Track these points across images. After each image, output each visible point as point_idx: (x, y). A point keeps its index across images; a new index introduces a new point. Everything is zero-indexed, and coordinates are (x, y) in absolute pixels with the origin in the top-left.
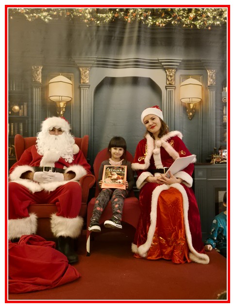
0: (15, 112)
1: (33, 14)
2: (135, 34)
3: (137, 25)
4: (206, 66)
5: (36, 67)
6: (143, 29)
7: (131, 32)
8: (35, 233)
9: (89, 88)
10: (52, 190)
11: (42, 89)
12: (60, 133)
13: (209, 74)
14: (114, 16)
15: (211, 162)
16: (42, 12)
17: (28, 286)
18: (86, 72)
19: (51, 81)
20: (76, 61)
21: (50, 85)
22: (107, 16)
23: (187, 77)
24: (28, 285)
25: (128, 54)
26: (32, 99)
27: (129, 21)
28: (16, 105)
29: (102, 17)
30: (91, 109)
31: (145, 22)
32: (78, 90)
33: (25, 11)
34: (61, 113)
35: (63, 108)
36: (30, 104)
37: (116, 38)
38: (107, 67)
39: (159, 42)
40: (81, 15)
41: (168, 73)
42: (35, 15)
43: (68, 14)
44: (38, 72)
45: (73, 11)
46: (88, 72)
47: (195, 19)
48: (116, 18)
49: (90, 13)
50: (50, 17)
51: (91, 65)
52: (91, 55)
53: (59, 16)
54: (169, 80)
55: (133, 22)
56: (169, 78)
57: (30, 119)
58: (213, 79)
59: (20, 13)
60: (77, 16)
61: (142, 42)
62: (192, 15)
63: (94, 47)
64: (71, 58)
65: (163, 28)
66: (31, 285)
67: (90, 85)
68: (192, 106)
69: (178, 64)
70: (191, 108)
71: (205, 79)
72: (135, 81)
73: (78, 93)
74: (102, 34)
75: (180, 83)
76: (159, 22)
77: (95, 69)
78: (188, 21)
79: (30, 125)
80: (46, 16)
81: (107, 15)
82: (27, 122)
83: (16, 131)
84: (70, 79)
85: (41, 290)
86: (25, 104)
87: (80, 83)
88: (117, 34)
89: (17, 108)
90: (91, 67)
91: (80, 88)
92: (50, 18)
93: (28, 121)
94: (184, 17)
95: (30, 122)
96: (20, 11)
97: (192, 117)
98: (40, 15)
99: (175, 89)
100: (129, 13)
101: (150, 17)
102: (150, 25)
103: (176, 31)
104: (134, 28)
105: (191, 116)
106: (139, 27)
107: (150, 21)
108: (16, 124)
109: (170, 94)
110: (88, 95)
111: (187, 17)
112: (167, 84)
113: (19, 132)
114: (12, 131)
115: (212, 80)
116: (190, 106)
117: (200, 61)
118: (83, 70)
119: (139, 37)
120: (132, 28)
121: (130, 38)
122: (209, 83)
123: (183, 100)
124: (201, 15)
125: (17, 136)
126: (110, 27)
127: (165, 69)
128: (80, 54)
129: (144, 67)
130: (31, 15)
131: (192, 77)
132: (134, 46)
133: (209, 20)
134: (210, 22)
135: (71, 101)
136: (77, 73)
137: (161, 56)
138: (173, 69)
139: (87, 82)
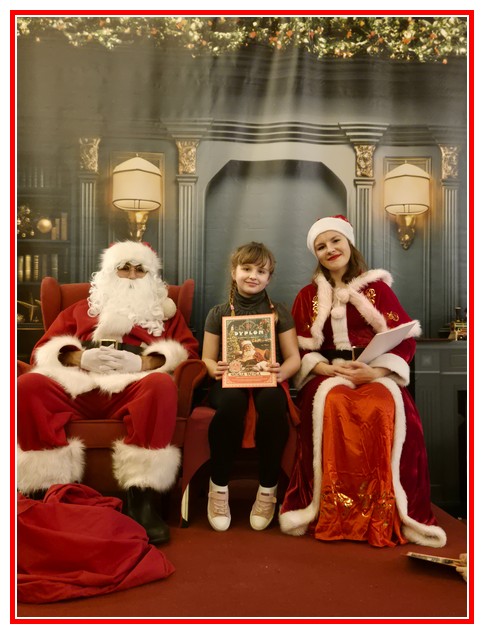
0: (43, 231)
1: (81, 32)
2: (292, 74)
3: (295, 55)
4: (438, 138)
5: (87, 140)
6: (307, 63)
7: (284, 69)
8: (80, 480)
9: (195, 182)
10: (117, 391)
11: (98, 185)
12: (139, 274)
13: (444, 155)
14: (247, 37)
15: (450, 337)
16: (101, 28)
17: (62, 588)
18: (190, 150)
19: (118, 168)
20: (169, 129)
21: (116, 177)
22: (233, 37)
23: (398, 161)
24: (63, 585)
25: (277, 114)
26: (78, 206)
27: (279, 47)
28: (45, 218)
29: (224, 38)
30: (200, 227)
31: (312, 49)
32: (174, 187)
33: (65, 27)
34: (138, 234)
35: (141, 224)
36: (74, 216)
37: (252, 82)
38: (234, 141)
39: (341, 90)
40: (180, 33)
41: (359, 153)
42: (86, 33)
43: (155, 33)
44: (91, 151)
45: (165, 27)
46: (193, 150)
47: (415, 42)
48: (254, 40)
49: (198, 30)
50: (118, 38)
51: (200, 136)
52: (200, 117)
53: (135, 35)
54: (360, 168)
55: (288, 49)
56: (362, 164)
57: (73, 247)
58: (453, 166)
59: (56, 30)
60: (171, 36)
61: (306, 90)
62: (409, 35)
63: (207, 99)
64: (160, 121)
65: (348, 61)
66: (70, 586)
67: (197, 178)
68: (408, 220)
69: (380, 135)
70: (408, 224)
71: (435, 166)
72: (291, 169)
73: (173, 195)
74: (224, 73)
75: (384, 173)
76: (341, 48)
77: (208, 145)
78: (401, 47)
79: (73, 259)
80: (109, 37)
81: (234, 34)
82: (67, 253)
83: (45, 270)
84: (157, 165)
85: (91, 597)
86: (64, 215)
87: (178, 173)
88: (253, 73)
89: (46, 223)
90: (201, 140)
91: (177, 183)
92: (118, 41)
93: (70, 250)
94: (393, 38)
95: (73, 252)
96: (55, 26)
97: (410, 243)
98: (97, 35)
99: (373, 185)
100: (279, 30)
101: (321, 39)
102: (321, 54)
103: (375, 67)
104: (289, 60)
105: (407, 242)
106: (300, 59)
107: (322, 47)
108: (45, 256)
109: (364, 196)
110: (193, 197)
111: (399, 38)
112: (357, 176)
113: (50, 273)
114: (37, 272)
115: (450, 168)
116: (404, 221)
117: (425, 128)
118: (183, 146)
119: (299, 79)
120: (285, 61)
121: (281, 82)
122: (444, 175)
123: (390, 209)
124: (427, 35)
125: (46, 280)
126: (239, 59)
127: (352, 145)
128: (179, 114)
129: (310, 140)
130: (79, 34)
131: (409, 162)
132: (289, 98)
133: (444, 44)
134: (446, 49)
135: (158, 209)
136: (172, 151)
137: (345, 118)
138: (369, 144)
139: (193, 170)
